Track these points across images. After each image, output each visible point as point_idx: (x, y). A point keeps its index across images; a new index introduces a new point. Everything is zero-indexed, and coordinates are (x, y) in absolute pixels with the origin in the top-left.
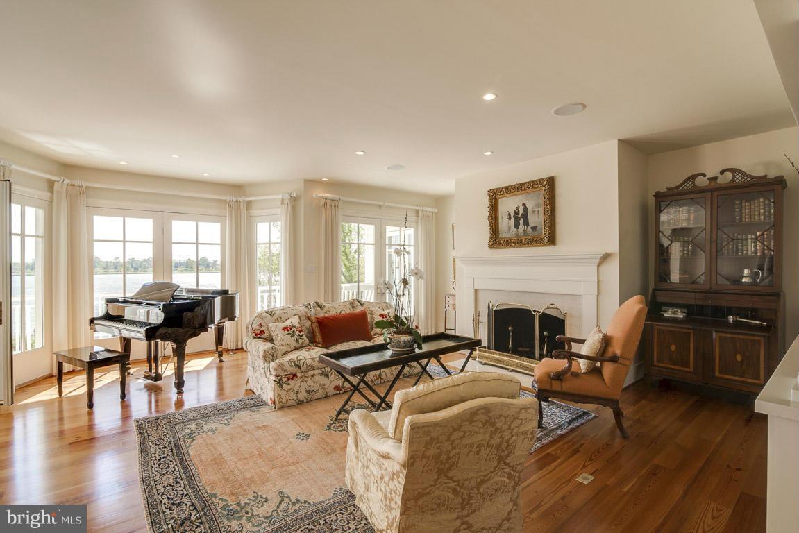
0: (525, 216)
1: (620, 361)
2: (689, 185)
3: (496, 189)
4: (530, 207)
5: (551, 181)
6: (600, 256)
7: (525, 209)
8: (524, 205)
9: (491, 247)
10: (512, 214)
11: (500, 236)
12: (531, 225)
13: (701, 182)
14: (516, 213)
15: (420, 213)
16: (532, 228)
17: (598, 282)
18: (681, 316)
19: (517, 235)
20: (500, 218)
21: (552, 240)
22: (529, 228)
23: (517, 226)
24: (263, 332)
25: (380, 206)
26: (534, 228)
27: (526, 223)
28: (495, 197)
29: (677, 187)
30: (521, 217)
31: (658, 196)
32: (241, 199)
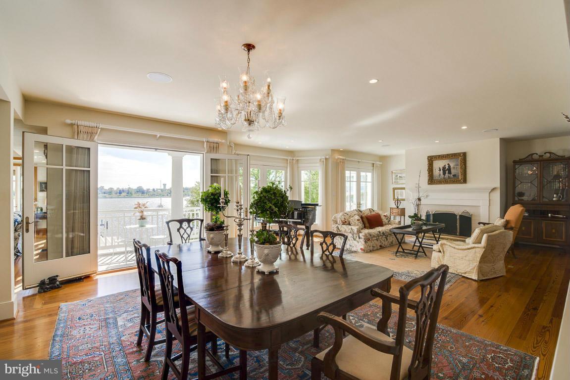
0: (449, 169)
1: (514, 229)
2: (530, 158)
3: (433, 156)
4: (452, 165)
5: (465, 154)
6: (491, 189)
7: (449, 166)
8: (448, 164)
9: (429, 184)
10: (441, 168)
11: (434, 178)
12: (453, 173)
13: (535, 157)
14: (444, 168)
15: (375, 165)
16: (453, 175)
17: (490, 200)
18: (527, 215)
19: (444, 178)
20: (434, 170)
21: (465, 181)
22: (451, 175)
23: (444, 174)
24: (346, 222)
25: (359, 162)
26: (454, 176)
27: (450, 173)
28: (431, 160)
29: (524, 159)
30: (446, 170)
31: (515, 162)
32: (294, 159)
